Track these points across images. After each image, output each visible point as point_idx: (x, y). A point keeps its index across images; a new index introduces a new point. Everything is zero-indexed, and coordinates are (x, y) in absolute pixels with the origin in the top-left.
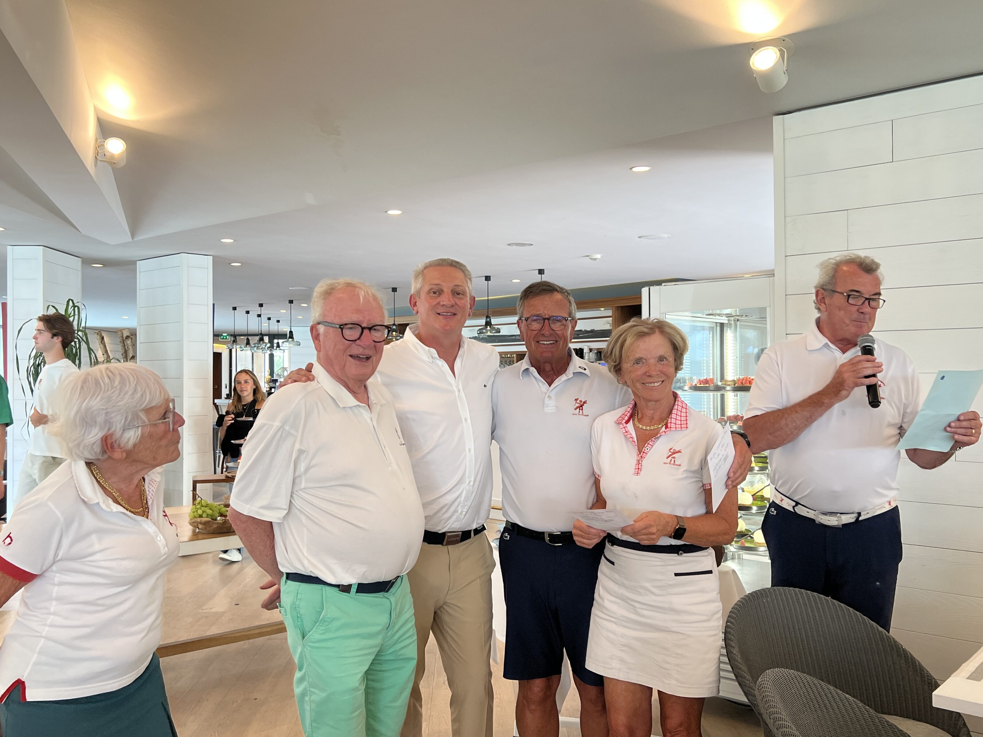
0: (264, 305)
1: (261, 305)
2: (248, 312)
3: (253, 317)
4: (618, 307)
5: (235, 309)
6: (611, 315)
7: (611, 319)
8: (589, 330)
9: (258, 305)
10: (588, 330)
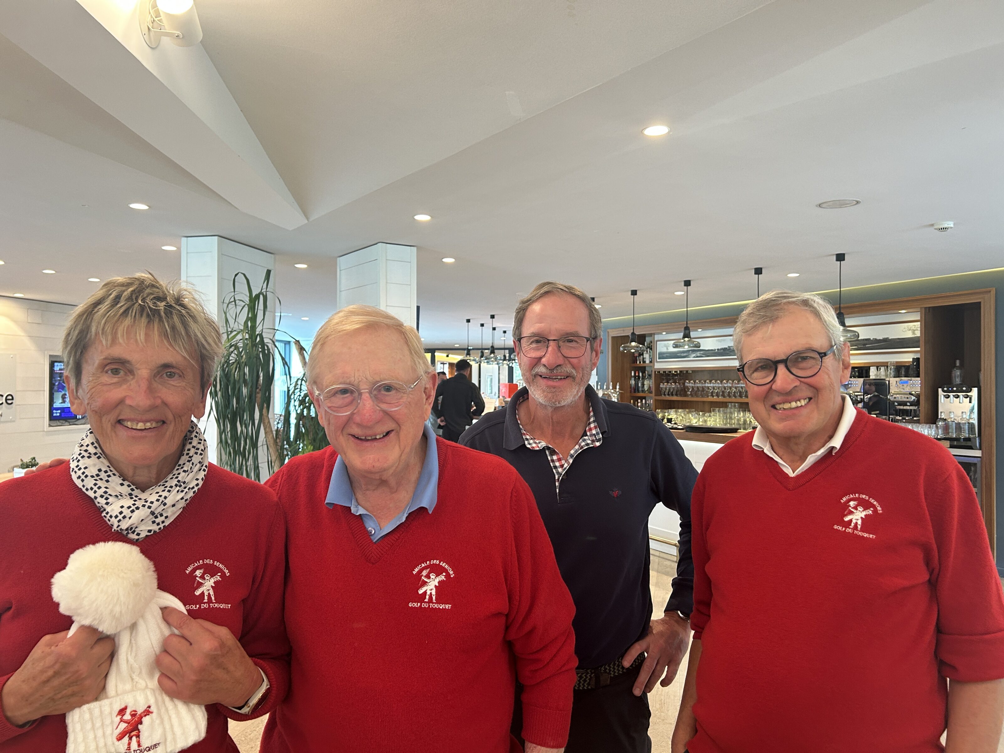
0: (495, 316)
1: (493, 317)
2: (482, 325)
3: (487, 329)
4: (929, 307)
5: (468, 321)
6: (919, 318)
7: (919, 323)
8: (881, 338)
9: (489, 317)
10: (878, 338)
